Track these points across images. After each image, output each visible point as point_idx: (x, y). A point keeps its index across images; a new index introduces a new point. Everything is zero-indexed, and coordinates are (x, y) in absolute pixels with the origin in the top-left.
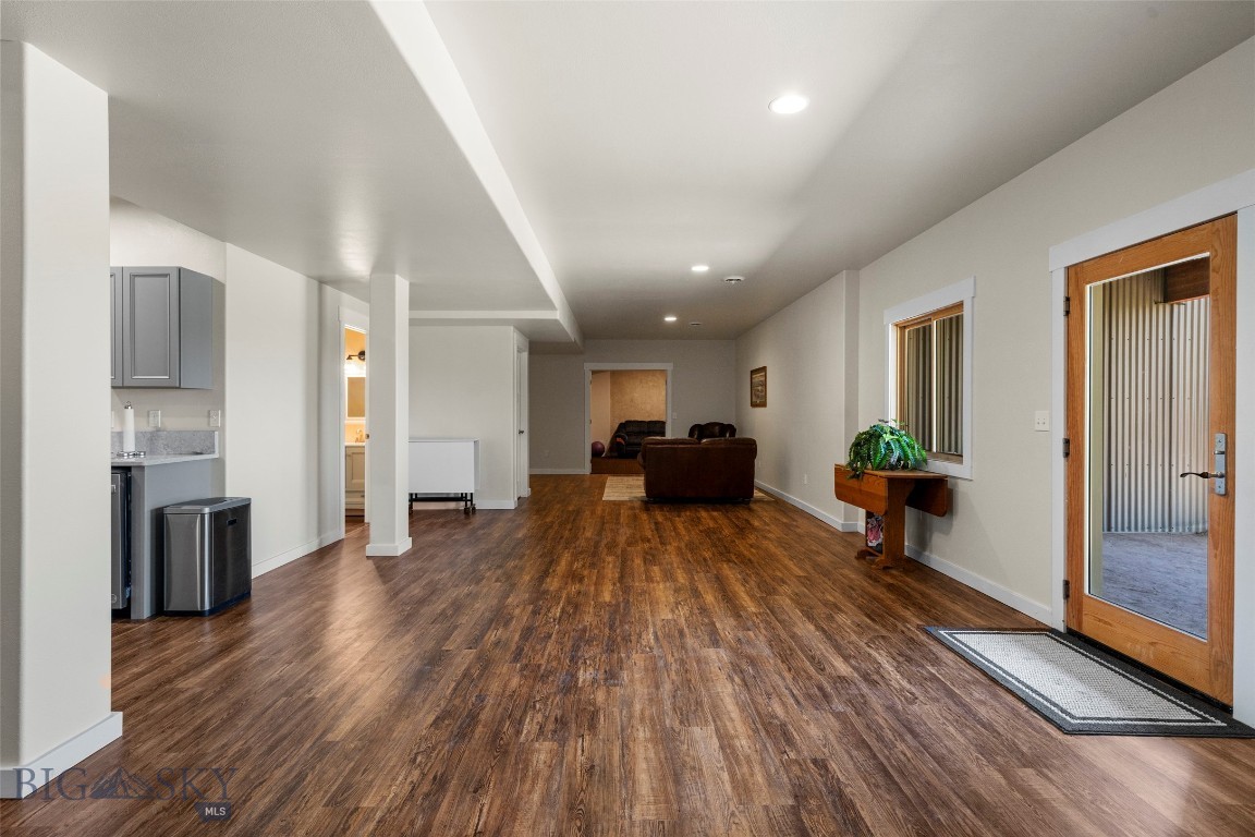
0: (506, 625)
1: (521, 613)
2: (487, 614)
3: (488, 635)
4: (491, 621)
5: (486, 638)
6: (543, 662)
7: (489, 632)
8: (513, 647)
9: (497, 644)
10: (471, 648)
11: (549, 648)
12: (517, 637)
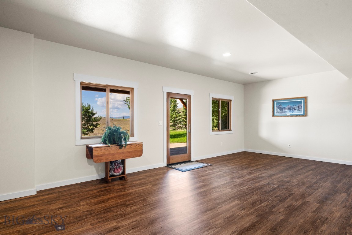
0: (290, 206)
1: (280, 209)
2: (297, 214)
3: (300, 204)
4: (296, 209)
5: (301, 203)
6: (284, 191)
7: (299, 205)
8: (291, 197)
9: (297, 200)
10: (308, 201)
11: (279, 193)
12: (288, 200)
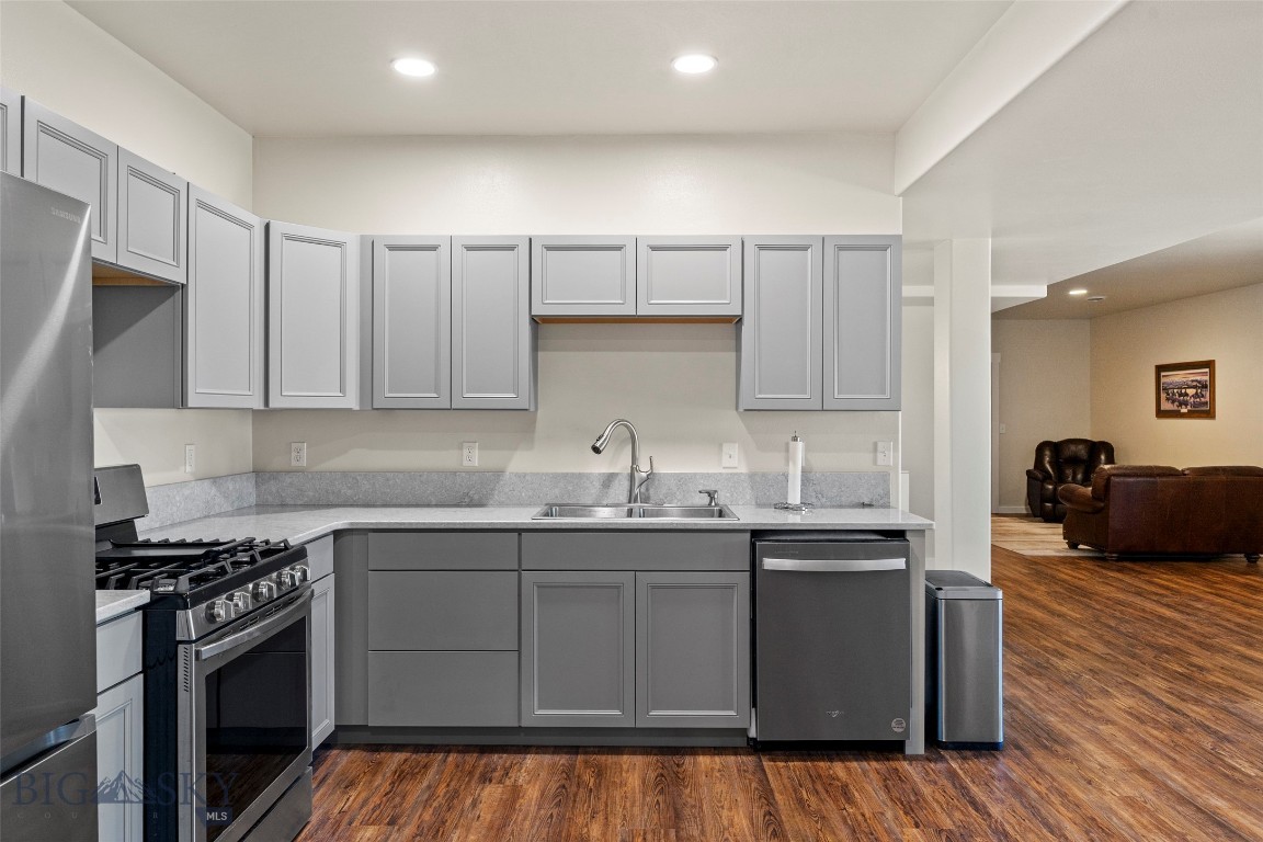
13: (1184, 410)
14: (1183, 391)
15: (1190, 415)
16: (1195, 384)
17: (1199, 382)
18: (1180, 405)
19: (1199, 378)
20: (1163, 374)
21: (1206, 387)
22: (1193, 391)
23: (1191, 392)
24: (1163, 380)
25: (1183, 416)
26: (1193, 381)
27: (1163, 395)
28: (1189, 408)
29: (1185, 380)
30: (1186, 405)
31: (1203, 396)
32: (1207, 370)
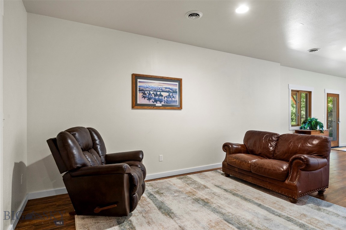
13: (159, 104)
14: (158, 93)
15: (164, 107)
16: (168, 90)
17: (171, 89)
18: (156, 101)
19: (171, 87)
20: (139, 80)
21: (176, 92)
22: (167, 94)
23: (165, 94)
24: (139, 84)
25: (158, 108)
26: (166, 88)
27: (139, 95)
28: (163, 103)
29: (159, 87)
30: (161, 102)
31: (174, 97)
32: (177, 83)
